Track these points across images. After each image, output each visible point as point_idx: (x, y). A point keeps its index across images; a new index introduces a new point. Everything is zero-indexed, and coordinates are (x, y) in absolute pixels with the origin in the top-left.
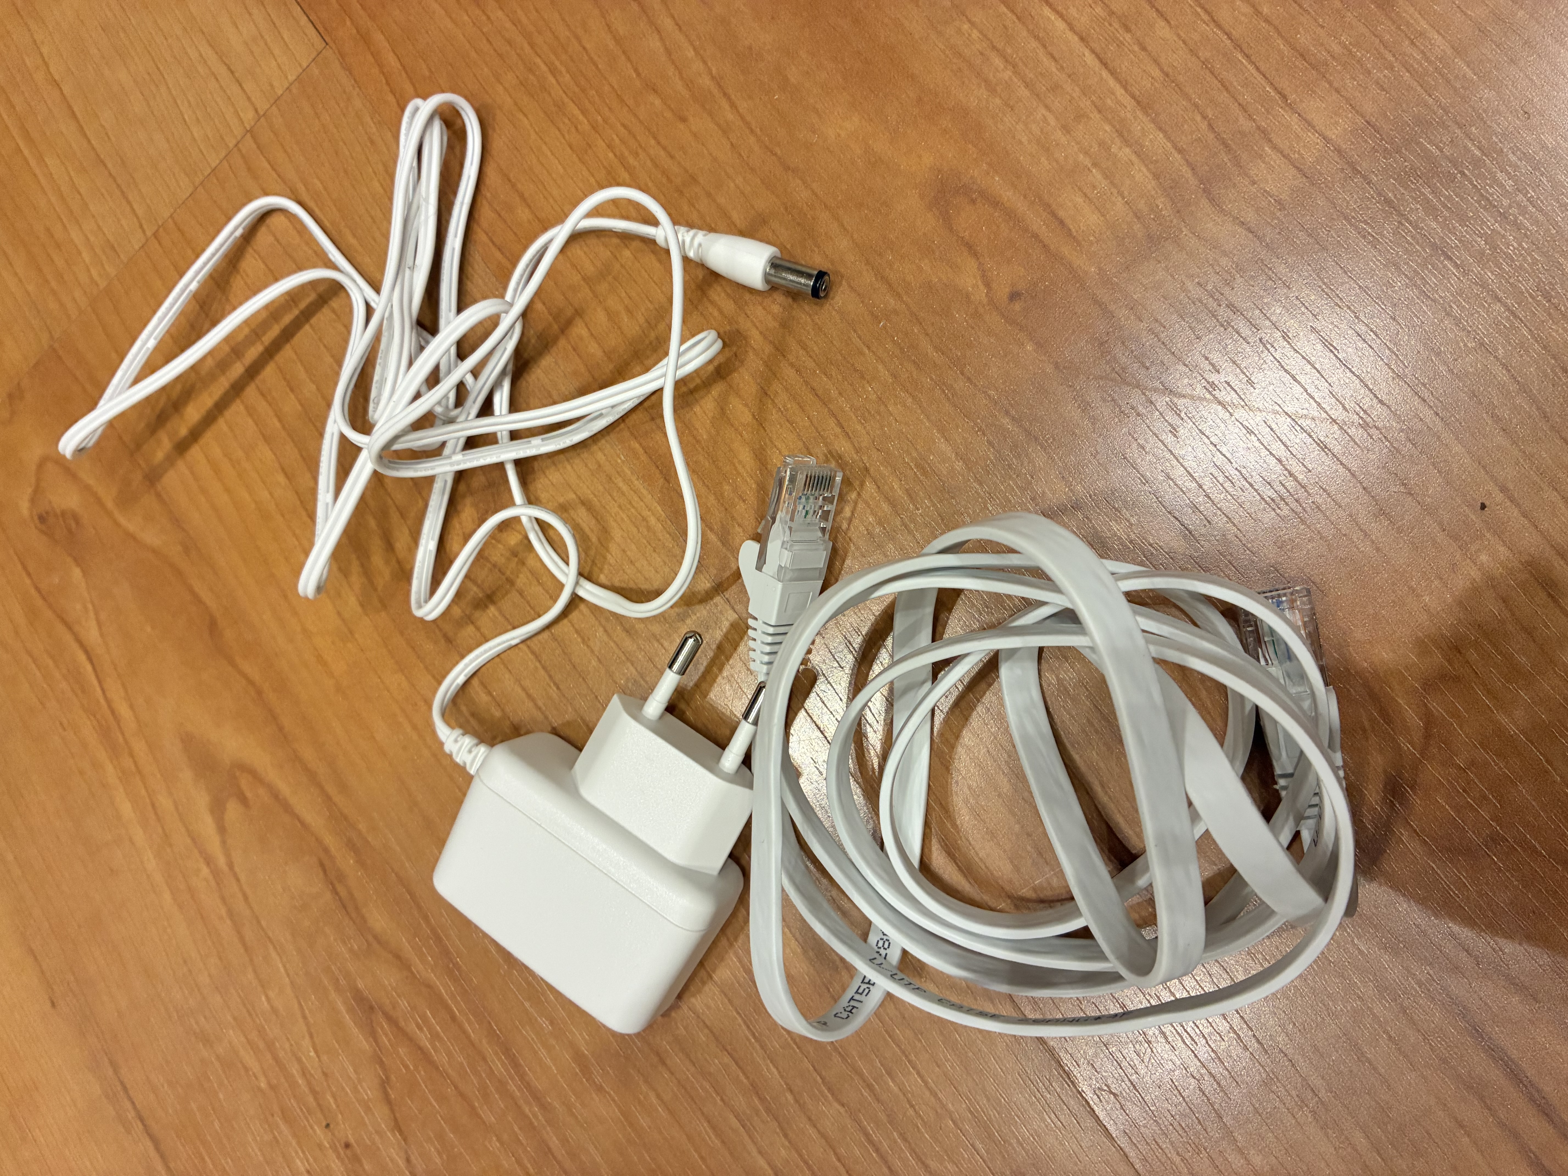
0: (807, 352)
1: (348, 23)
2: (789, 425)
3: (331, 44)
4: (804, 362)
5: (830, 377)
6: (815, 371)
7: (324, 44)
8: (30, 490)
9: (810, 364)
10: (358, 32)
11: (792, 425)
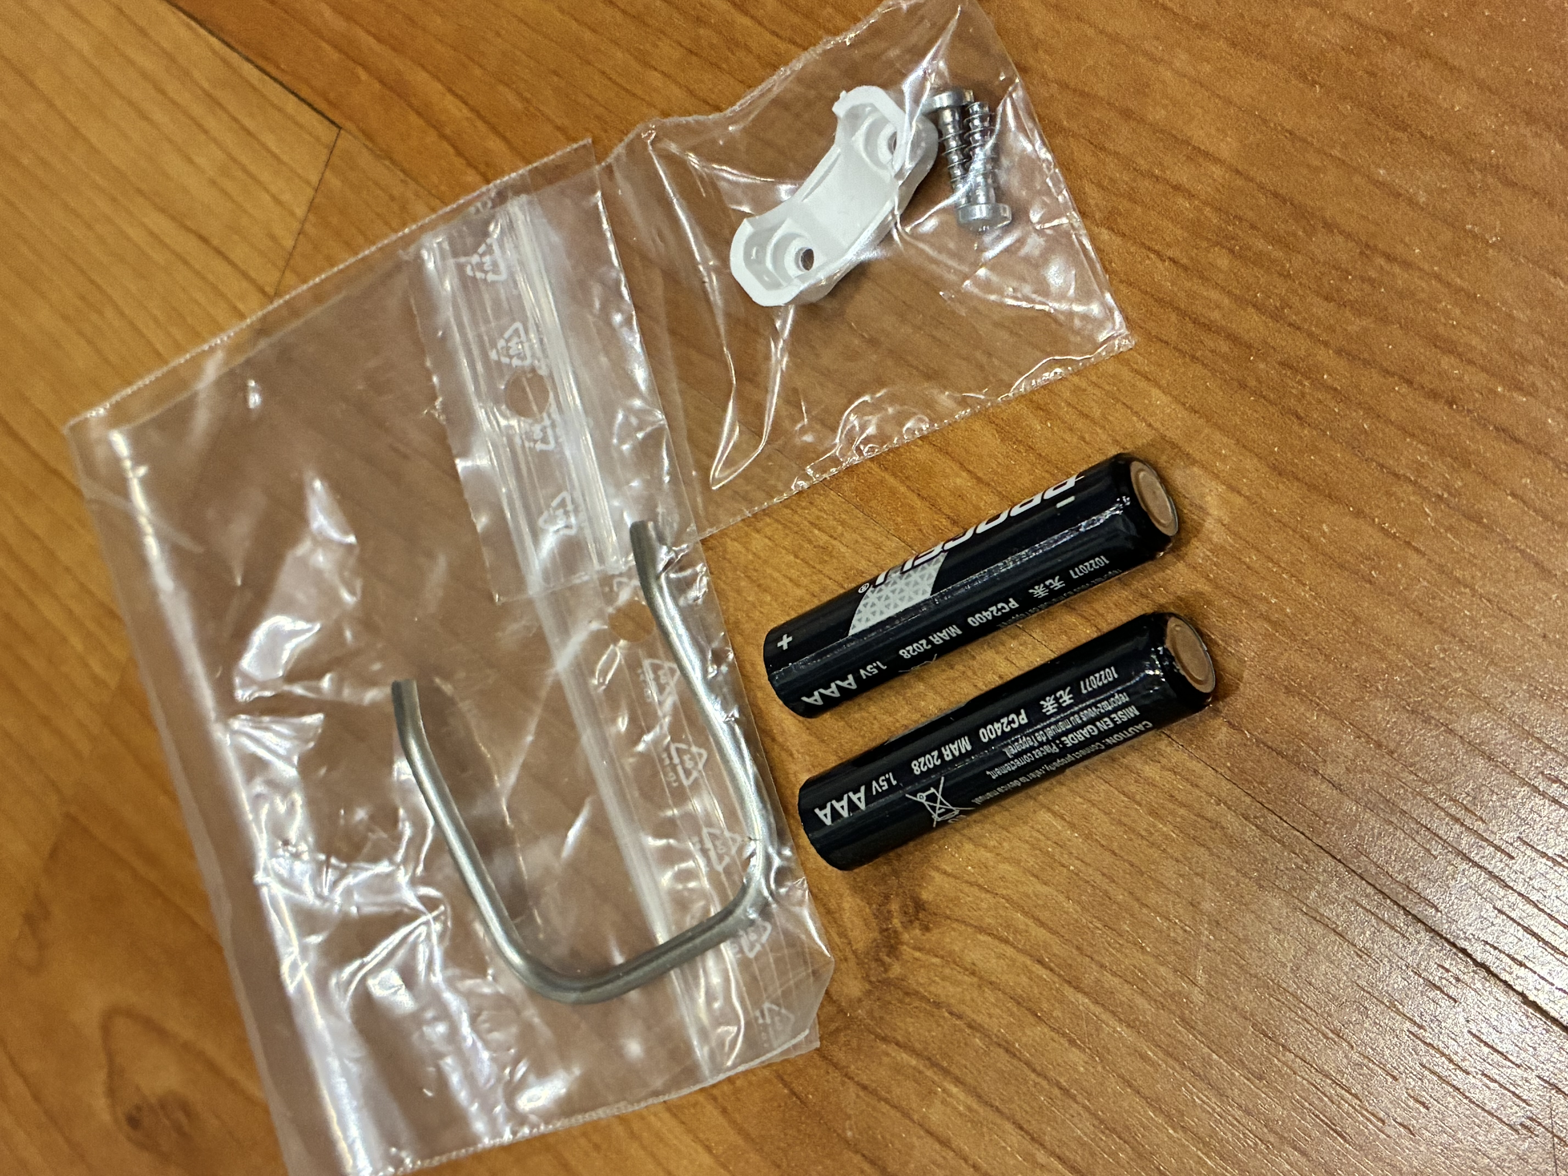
0: (1460, 356)
1: (363, 75)
2: (1473, 526)
3: (349, 125)
4: (1460, 380)
5: (1531, 391)
6: (1493, 391)
7: (335, 129)
8: (101, 1076)
9: (1474, 378)
10: (382, 82)
11: (1479, 523)
